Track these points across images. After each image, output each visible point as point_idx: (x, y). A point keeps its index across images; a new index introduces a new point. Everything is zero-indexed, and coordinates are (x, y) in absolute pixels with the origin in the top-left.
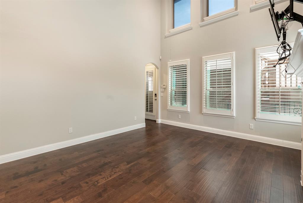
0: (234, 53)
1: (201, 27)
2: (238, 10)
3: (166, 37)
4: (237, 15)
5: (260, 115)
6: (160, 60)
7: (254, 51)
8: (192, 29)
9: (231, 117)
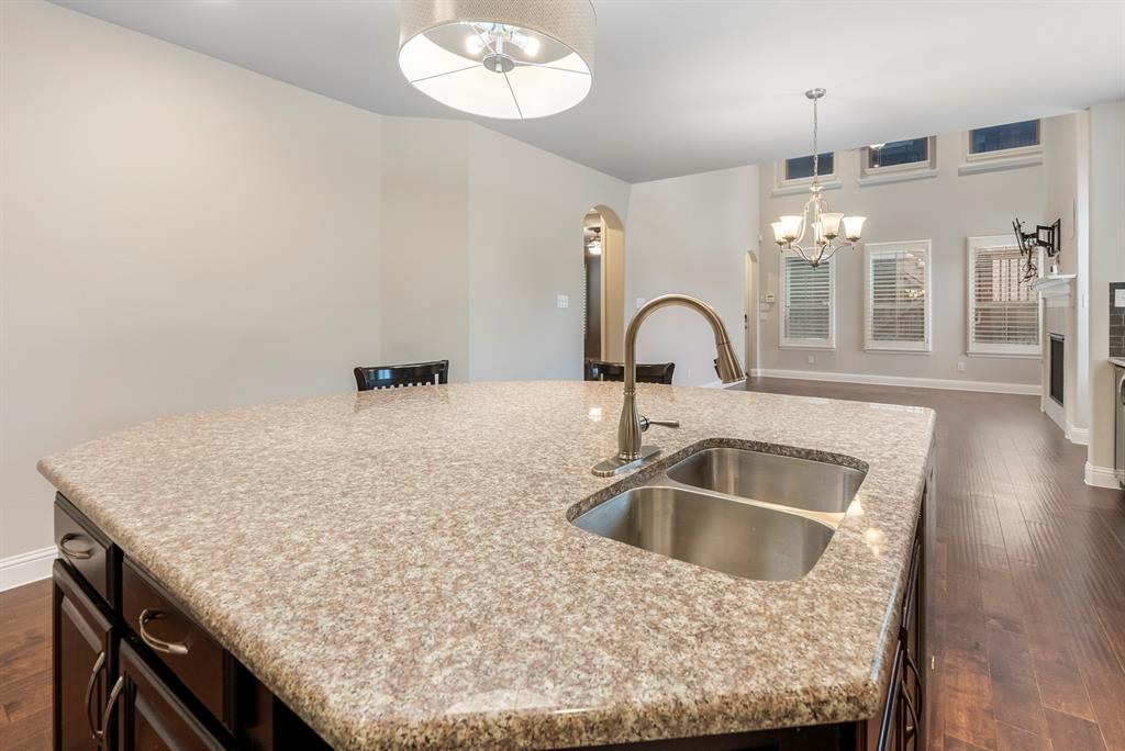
0: (930, 241)
1: (861, 186)
2: (937, 169)
3: (773, 196)
4: (935, 177)
5: (974, 347)
6: (760, 242)
7: (966, 242)
8: (840, 188)
9: (925, 353)
